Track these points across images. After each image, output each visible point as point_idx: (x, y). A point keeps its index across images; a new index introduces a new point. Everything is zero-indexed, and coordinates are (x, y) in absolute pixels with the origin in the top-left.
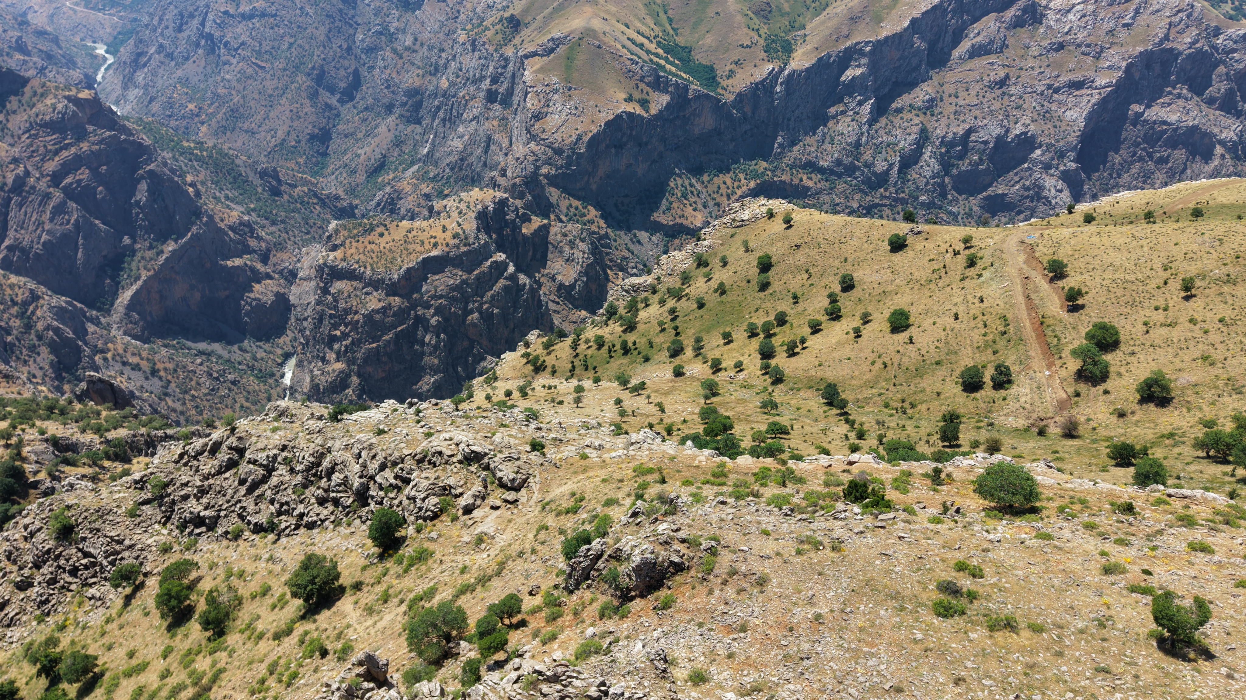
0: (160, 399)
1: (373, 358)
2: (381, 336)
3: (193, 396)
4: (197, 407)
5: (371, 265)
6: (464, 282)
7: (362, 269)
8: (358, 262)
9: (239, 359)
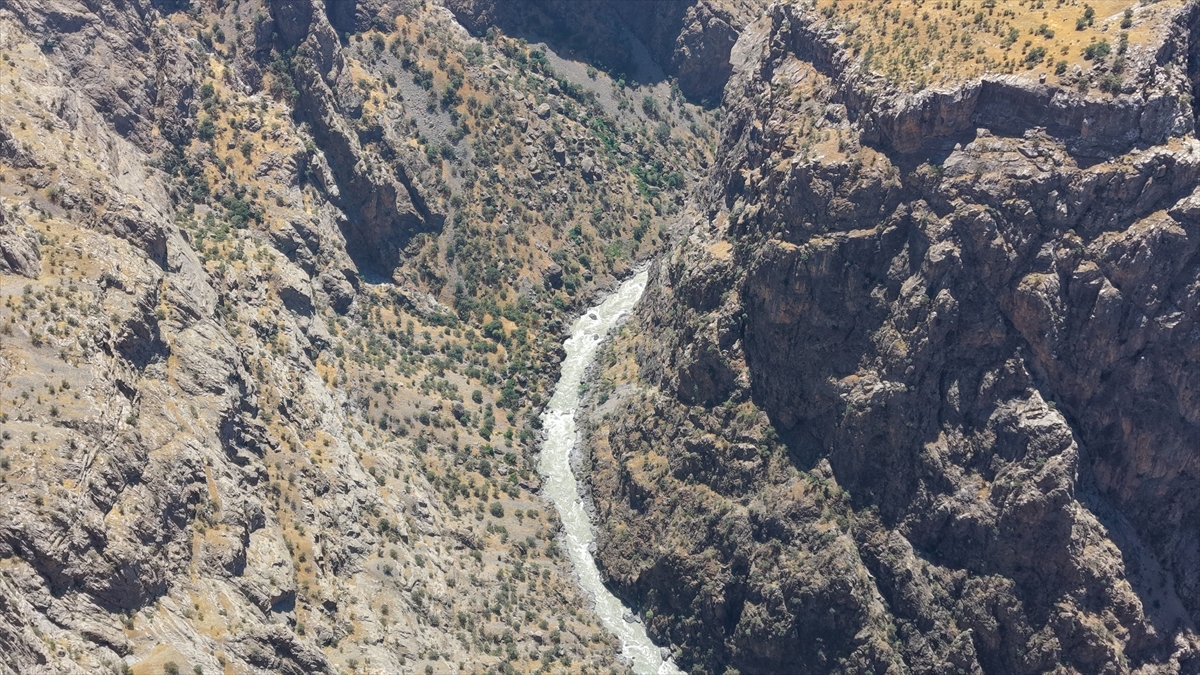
0: (431, 159)
1: (779, 271)
2: (810, 233)
3: (494, 177)
4: (489, 201)
5: (870, 52)
6: (1057, 182)
7: (848, 53)
8: (849, 32)
9: (630, 129)
